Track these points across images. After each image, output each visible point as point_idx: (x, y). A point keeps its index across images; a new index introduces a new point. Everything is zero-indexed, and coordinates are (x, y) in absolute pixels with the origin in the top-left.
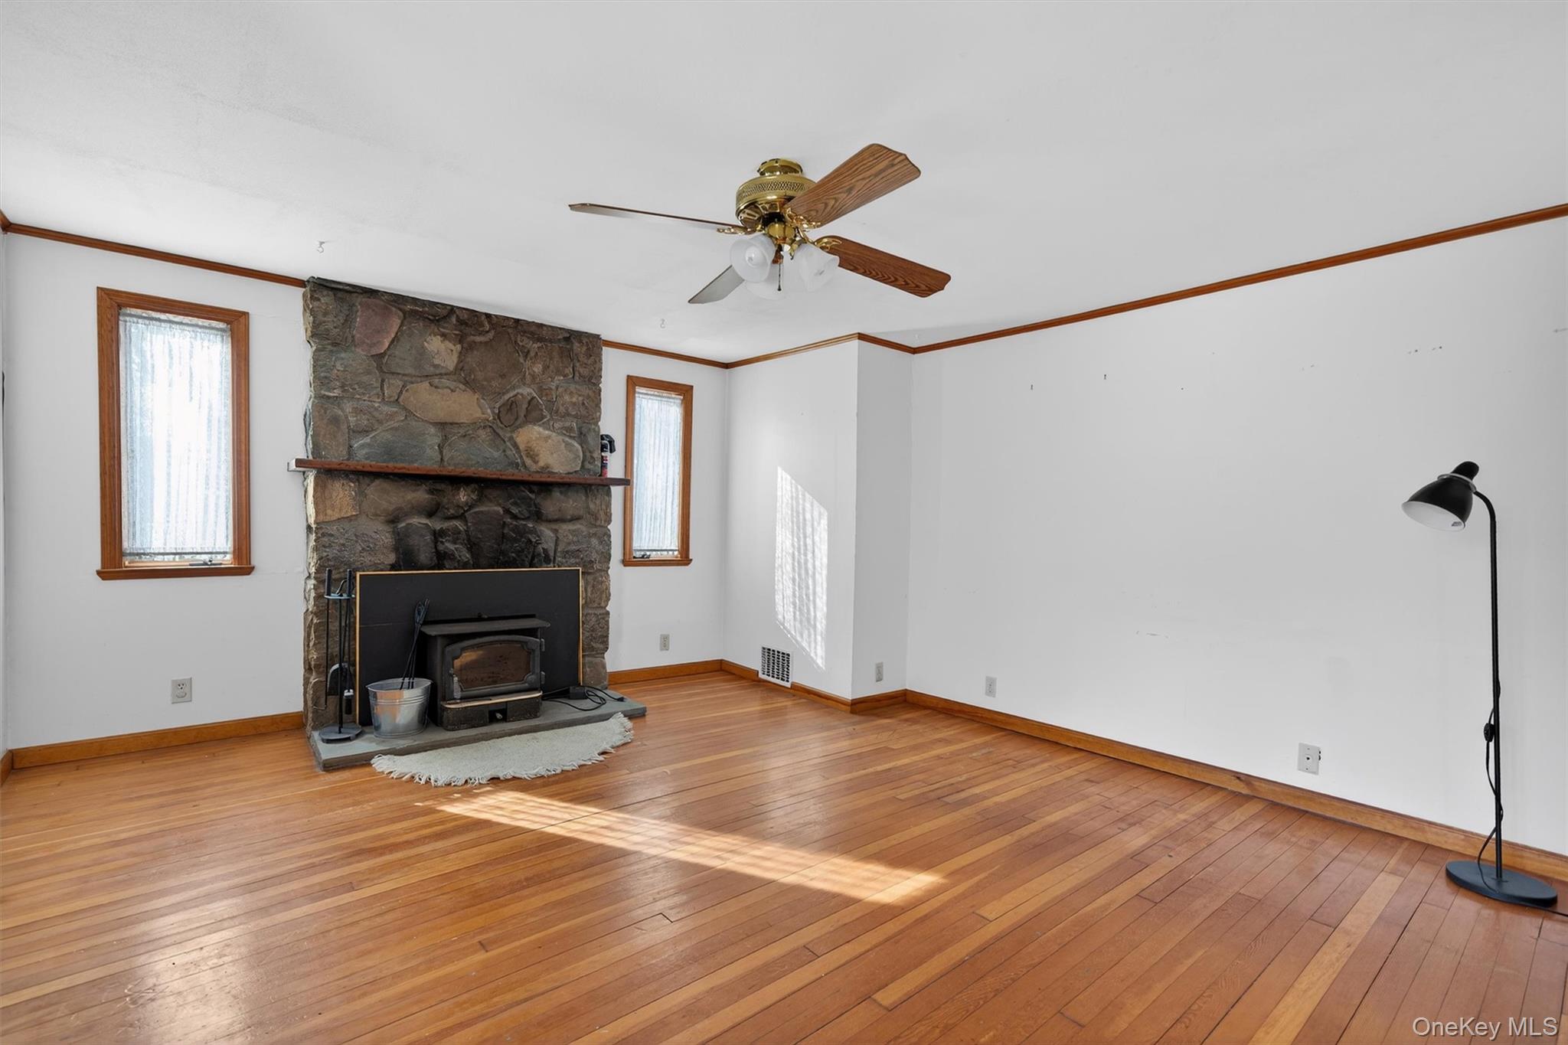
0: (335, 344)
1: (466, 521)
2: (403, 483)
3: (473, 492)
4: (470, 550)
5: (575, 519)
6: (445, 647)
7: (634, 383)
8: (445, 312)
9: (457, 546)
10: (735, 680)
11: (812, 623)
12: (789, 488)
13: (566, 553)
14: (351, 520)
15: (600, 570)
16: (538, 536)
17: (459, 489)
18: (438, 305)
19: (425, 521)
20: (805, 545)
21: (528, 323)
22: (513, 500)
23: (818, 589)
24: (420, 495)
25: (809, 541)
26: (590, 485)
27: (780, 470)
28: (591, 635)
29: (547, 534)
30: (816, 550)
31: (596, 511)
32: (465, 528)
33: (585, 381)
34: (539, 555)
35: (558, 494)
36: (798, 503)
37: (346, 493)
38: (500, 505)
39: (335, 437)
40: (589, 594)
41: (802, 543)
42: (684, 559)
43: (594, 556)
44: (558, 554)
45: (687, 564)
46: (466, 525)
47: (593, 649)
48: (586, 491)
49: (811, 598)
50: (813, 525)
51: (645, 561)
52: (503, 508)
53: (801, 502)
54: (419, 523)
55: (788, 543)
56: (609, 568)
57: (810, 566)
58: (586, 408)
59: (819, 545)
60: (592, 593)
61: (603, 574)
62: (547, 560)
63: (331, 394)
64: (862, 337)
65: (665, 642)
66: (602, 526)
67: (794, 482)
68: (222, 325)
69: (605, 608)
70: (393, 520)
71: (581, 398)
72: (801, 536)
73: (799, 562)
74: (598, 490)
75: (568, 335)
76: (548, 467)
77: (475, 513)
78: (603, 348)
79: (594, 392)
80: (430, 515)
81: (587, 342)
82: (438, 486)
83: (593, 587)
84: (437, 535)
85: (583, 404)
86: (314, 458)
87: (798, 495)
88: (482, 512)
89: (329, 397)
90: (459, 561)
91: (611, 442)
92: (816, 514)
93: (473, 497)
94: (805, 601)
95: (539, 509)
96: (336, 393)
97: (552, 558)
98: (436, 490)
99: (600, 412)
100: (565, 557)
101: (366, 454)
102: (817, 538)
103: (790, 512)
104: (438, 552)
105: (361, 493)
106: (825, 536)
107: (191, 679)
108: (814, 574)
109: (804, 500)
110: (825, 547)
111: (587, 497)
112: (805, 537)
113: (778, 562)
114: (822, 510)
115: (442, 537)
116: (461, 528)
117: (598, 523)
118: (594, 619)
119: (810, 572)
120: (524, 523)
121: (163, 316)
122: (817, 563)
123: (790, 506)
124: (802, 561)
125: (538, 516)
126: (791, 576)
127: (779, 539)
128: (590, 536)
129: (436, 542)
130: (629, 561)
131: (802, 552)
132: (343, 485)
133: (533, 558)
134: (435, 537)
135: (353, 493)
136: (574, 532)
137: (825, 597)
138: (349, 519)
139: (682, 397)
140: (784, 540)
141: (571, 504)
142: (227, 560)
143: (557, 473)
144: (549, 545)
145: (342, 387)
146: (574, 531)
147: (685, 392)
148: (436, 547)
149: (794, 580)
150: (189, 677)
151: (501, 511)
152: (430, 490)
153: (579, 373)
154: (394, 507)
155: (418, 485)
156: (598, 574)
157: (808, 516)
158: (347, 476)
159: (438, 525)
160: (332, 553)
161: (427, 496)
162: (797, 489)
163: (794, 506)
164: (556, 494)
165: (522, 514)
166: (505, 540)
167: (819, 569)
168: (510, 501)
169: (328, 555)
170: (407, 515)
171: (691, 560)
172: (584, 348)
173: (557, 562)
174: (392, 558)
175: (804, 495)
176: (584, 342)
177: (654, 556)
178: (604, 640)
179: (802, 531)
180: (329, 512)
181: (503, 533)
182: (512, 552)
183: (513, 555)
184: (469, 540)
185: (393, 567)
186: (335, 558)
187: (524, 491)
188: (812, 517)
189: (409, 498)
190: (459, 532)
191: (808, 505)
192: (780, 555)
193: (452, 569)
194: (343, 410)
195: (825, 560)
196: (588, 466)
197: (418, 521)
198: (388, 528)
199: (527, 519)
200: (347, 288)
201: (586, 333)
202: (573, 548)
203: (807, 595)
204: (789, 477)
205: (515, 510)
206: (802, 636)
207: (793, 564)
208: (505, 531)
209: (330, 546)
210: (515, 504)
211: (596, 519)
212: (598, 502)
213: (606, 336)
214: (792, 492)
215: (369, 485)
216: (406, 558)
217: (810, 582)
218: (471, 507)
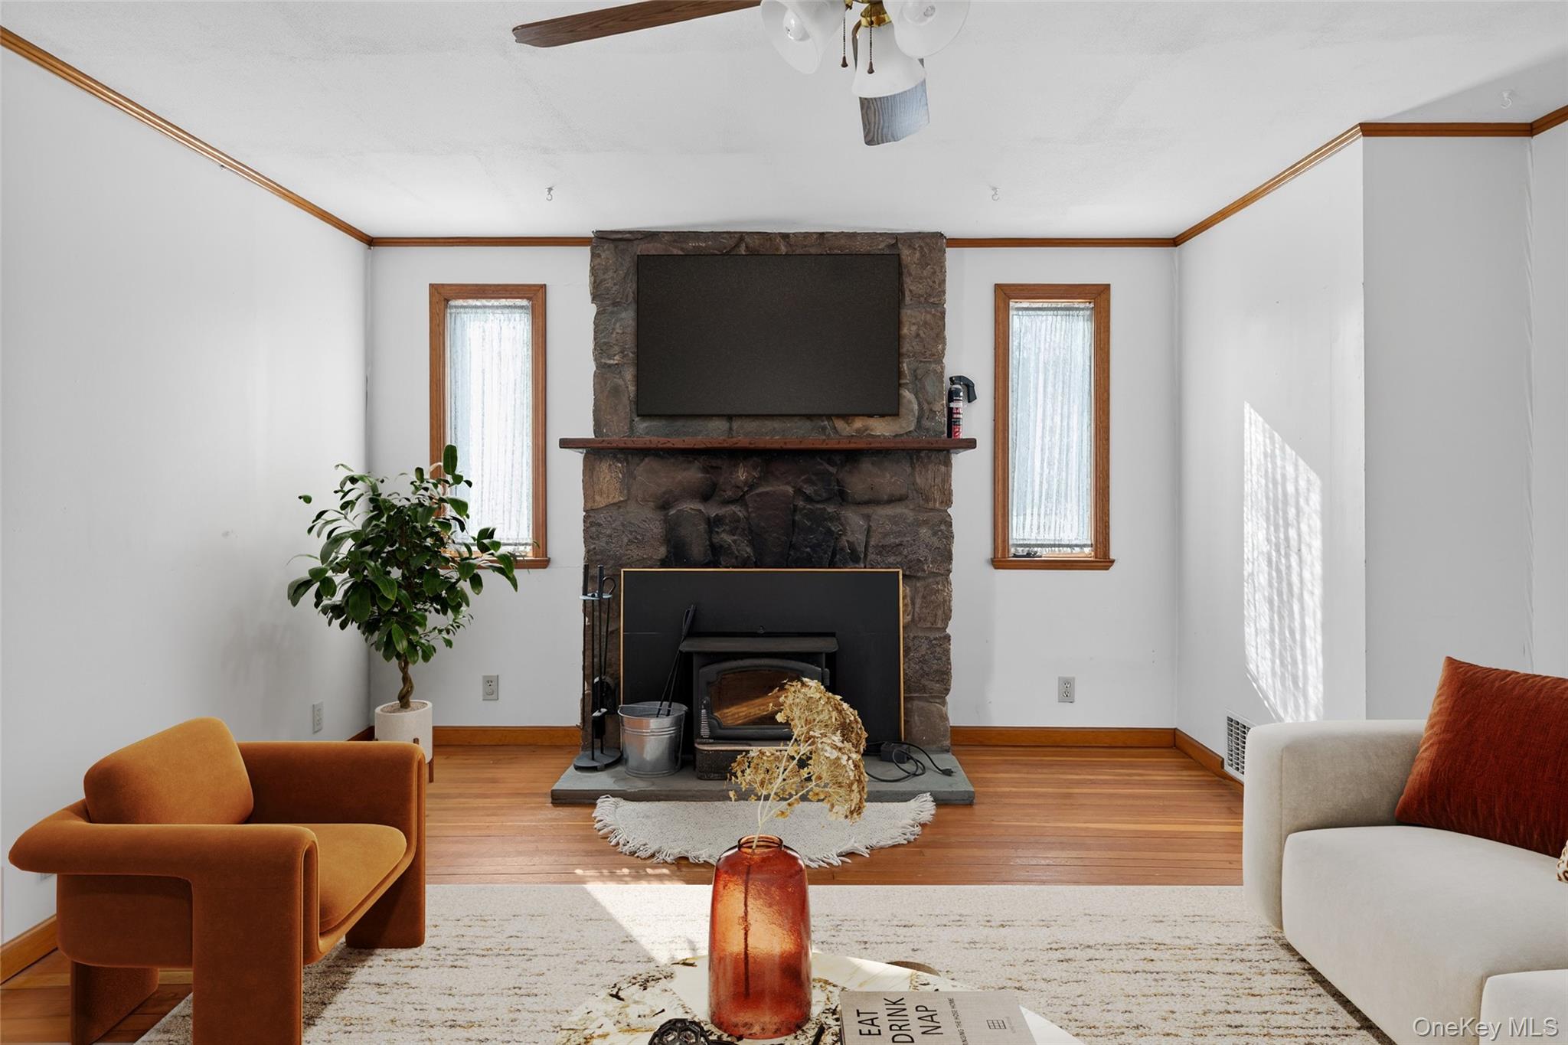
0: (615, 304)
1: (746, 506)
2: (672, 460)
3: (755, 469)
4: (751, 543)
5: (892, 501)
6: (700, 668)
7: (1005, 295)
8: (732, 243)
9: (735, 538)
10: (1186, 768)
11: (1301, 685)
12: (1260, 439)
13: (883, 550)
14: (620, 507)
15: (936, 575)
16: (842, 524)
17: (736, 465)
18: (725, 235)
19: (701, 507)
20: (1287, 539)
21: (835, 235)
22: (806, 476)
23: (1309, 622)
24: (692, 474)
25: (1292, 533)
26: (919, 451)
27: (1247, 406)
28: (922, 668)
29: (854, 524)
30: (1304, 548)
31: (927, 488)
32: (745, 514)
33: (920, 303)
34: (842, 549)
35: (869, 466)
36: (1274, 464)
37: (613, 475)
38: (788, 483)
39: (616, 410)
40: (917, 610)
41: (1282, 536)
42: (1102, 560)
43: (923, 552)
44: (870, 550)
45: (1107, 568)
46: (747, 511)
47: (924, 689)
48: (911, 458)
49: (1298, 637)
50: (1297, 503)
51: (1029, 561)
52: (793, 487)
53: (1279, 462)
54: (691, 509)
55: (1261, 535)
56: (949, 571)
57: (1295, 579)
58: (922, 340)
59: (1307, 538)
60: (921, 608)
61: (939, 579)
62: (855, 558)
63: (612, 362)
64: (1370, 129)
65: (1067, 691)
66: (938, 510)
67: (1267, 426)
68: (524, 302)
69: (944, 629)
70: (664, 506)
71: (914, 328)
72: (1281, 522)
73: (1278, 571)
74: (929, 458)
75: (894, 241)
76: (866, 430)
77: (759, 495)
78: (947, 249)
79: (934, 315)
80: (706, 498)
81: (920, 246)
82: (714, 463)
83: (924, 597)
84: (713, 523)
85: (918, 335)
86: (596, 436)
87: (1273, 451)
88: (767, 493)
89: (610, 366)
90: (737, 557)
91: (969, 386)
92: (1302, 484)
93: (755, 474)
94: (1289, 641)
95: (843, 487)
96: (616, 360)
97: (862, 556)
98: (712, 467)
99: (944, 344)
100: (880, 553)
101: (647, 427)
102: (1304, 527)
103: (1263, 482)
104: (712, 546)
105: (630, 475)
106: (1317, 523)
107: (498, 676)
108: (1301, 595)
109: (1283, 459)
110: (1317, 543)
111: (913, 468)
112: (1287, 525)
113: (1248, 569)
114: (1313, 476)
115: (718, 527)
116: (741, 515)
117: (931, 505)
118: (925, 646)
119: (1296, 590)
120: (822, 507)
121: (478, 303)
122: (1307, 575)
123: (1263, 469)
124: (1283, 568)
125: (842, 497)
126: (1266, 594)
127: (1248, 528)
128: (920, 523)
129: (710, 532)
130: (1003, 558)
131: (1283, 552)
132: (610, 465)
133: (834, 554)
134: (709, 526)
135: (620, 475)
136: (894, 521)
137: (1319, 639)
138: (618, 505)
139: (1092, 305)
140: (1256, 534)
141: (888, 478)
142: (528, 552)
143: (879, 436)
144: (859, 538)
145: (622, 352)
146: (895, 517)
147: (1097, 297)
148: (710, 539)
149: (1271, 602)
150: (496, 674)
151: (791, 490)
152: (704, 468)
153: (911, 291)
154: (664, 489)
155: (690, 462)
156: (931, 580)
157: (1290, 489)
158: (615, 457)
159: (713, 511)
160: (602, 543)
161: (700, 475)
162: (1272, 438)
163: (1270, 471)
164: (866, 466)
165: (820, 496)
166: (797, 530)
167: (1309, 585)
168: (803, 478)
169: (595, 548)
170: (677, 499)
171: (1113, 562)
172: (918, 255)
173: (868, 559)
174: (662, 551)
175: (1283, 450)
176: (917, 246)
177: (1045, 554)
178: (943, 676)
179: (1281, 513)
180: (597, 498)
181: (794, 521)
182: (806, 547)
183: (808, 550)
184: (751, 531)
185: (663, 563)
186: (602, 552)
187: (822, 464)
188: (1297, 490)
189: (680, 477)
190: (738, 520)
191: (1290, 469)
192: (1250, 557)
193: (728, 568)
194: (622, 377)
195: (1318, 569)
196: (926, 423)
197: (690, 506)
198: (658, 516)
199: (828, 500)
200: (628, 235)
201: (920, 233)
202: (892, 540)
203: (1292, 632)
204: (1260, 419)
205: (809, 490)
206: (1285, 709)
207: (1270, 574)
208: (796, 518)
209: (598, 538)
210: (808, 481)
211: (927, 500)
212: (930, 475)
213: (951, 232)
214: (1265, 445)
215: (638, 465)
216: (677, 554)
217: (1296, 608)
218: (752, 487)
